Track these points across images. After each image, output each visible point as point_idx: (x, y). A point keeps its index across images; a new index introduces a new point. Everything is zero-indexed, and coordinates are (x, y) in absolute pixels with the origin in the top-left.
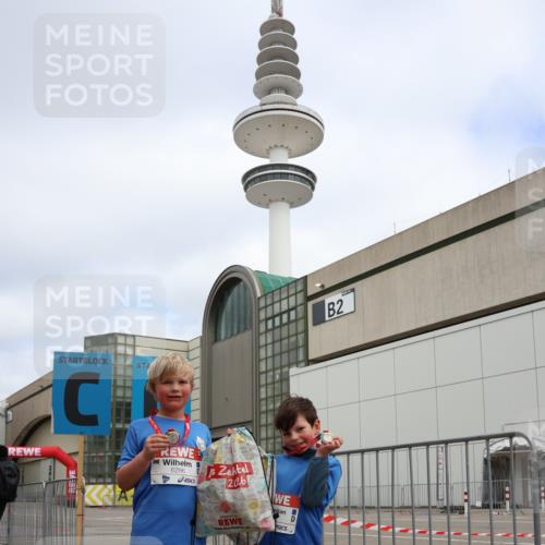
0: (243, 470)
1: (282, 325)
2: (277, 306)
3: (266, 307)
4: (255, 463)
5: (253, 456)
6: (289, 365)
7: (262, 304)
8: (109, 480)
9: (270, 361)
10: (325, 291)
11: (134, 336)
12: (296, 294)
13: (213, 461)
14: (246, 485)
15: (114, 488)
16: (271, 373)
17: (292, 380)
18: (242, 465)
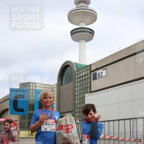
0: (70, 127)
1: (83, 80)
2: (81, 74)
3: (78, 74)
4: (74, 125)
5: (73, 122)
6: (85, 93)
7: (77, 73)
8: (27, 129)
9: (79, 92)
10: (97, 69)
11: (35, 83)
12: (87, 70)
13: (60, 124)
14: (71, 132)
15: (29, 132)
16: (79, 96)
17: (86, 98)
18: (70, 125)
